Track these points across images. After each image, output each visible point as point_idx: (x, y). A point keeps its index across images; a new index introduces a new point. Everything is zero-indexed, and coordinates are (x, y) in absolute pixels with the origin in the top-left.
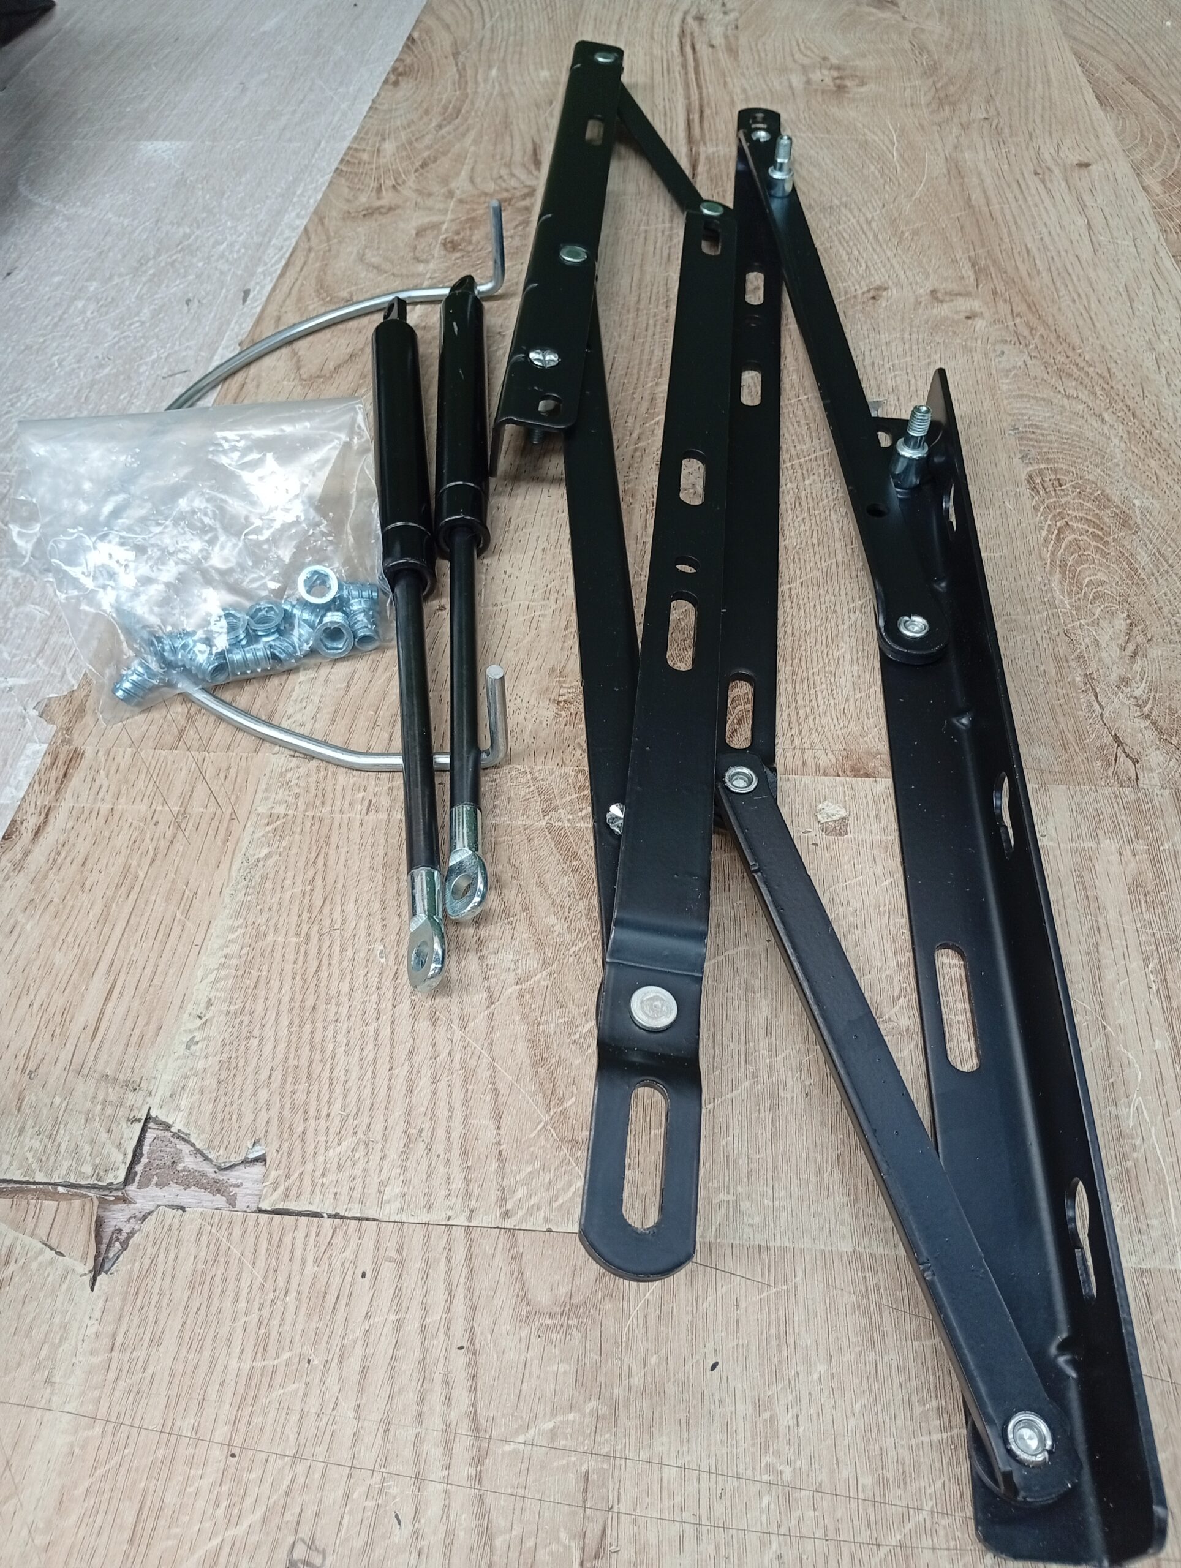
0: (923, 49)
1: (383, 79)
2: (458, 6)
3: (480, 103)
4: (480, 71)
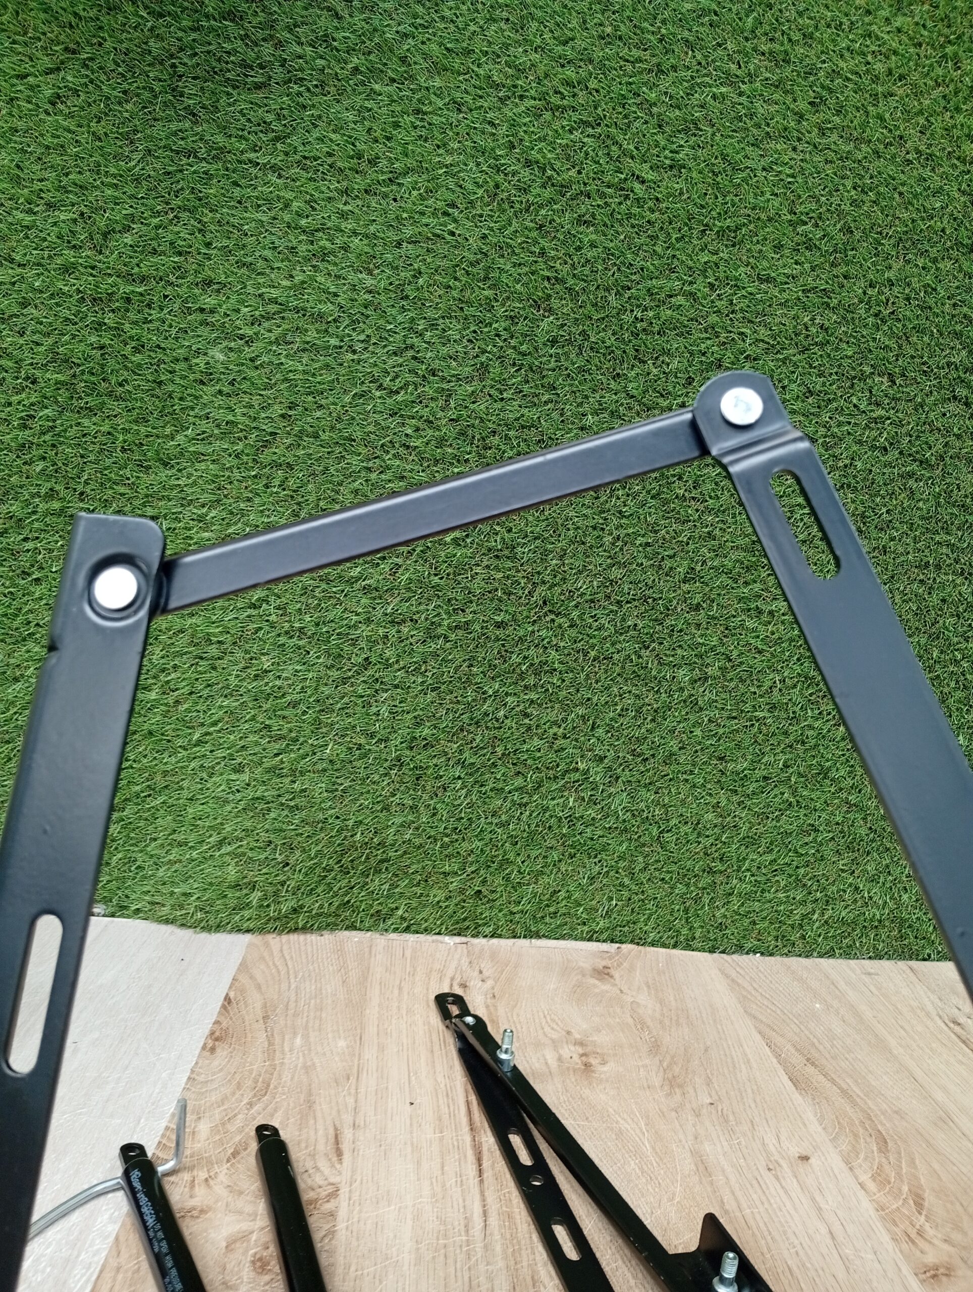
0: (643, 1024)
1: (202, 1046)
3: (286, 1077)
4: (287, 1037)
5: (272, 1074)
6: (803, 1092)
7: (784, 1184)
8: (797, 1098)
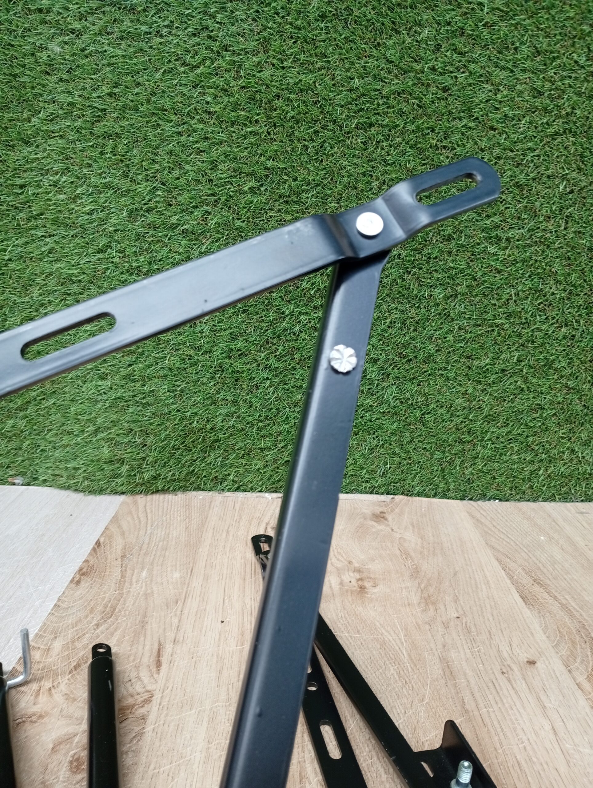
0: (407, 555)
1: (71, 578)
2: (133, 518)
3: (129, 603)
4: (136, 571)
5: (119, 601)
6: (531, 607)
7: (514, 685)
8: (526, 612)
